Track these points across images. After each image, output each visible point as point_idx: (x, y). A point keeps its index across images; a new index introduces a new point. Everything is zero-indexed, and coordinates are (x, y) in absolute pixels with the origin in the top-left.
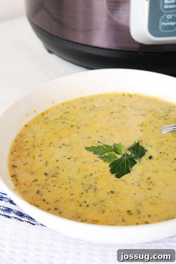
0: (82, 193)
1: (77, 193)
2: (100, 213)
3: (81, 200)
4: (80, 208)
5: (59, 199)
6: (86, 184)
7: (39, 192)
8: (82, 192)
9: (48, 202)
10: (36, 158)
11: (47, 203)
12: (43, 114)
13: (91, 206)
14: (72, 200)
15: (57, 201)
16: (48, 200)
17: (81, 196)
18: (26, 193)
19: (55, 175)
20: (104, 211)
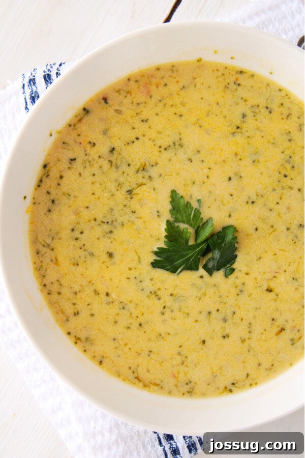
0: (95, 220)
1: (93, 212)
2: (72, 261)
3: (82, 226)
4: (68, 231)
5: (72, 195)
6: (113, 214)
7: (72, 162)
8: (97, 219)
9: (61, 184)
10: (138, 117)
11: (59, 184)
12: (241, 72)
13: (78, 244)
14: (77, 213)
15: (68, 194)
16: (64, 182)
17: (90, 221)
18: (64, 146)
19: (114, 163)
20: (77, 265)
